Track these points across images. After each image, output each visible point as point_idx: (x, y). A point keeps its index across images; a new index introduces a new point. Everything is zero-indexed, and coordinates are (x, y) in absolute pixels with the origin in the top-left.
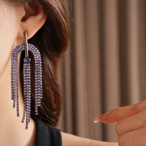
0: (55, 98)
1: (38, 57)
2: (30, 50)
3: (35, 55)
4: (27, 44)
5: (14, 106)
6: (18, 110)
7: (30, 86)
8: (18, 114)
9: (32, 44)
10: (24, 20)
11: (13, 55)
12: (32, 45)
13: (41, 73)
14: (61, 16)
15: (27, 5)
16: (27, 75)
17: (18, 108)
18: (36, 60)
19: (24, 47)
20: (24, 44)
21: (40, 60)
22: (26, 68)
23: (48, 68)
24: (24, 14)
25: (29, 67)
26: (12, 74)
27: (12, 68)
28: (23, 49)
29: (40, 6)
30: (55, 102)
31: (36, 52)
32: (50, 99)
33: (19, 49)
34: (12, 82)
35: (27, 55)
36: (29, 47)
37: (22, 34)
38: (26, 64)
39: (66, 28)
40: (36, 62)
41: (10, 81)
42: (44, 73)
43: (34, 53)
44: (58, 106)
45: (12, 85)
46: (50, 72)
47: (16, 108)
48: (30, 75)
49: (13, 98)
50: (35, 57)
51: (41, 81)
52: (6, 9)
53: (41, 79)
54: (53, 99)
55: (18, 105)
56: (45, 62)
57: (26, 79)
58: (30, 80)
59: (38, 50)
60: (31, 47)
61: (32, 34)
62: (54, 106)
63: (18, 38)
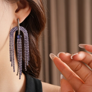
0: (37, 60)
1: (26, 34)
2: (21, 30)
3: (24, 33)
4: (19, 26)
5: (12, 65)
6: (14, 68)
7: (21, 53)
8: (14, 70)
10: (17, 11)
11: (11, 33)
12: (22, 27)
13: (28, 45)
14: (40, 8)
15: (19, 2)
16: (19, 46)
17: (14, 66)
18: (25, 36)
19: (17, 28)
20: (18, 27)
21: (28, 36)
22: (19, 42)
23: (32, 41)
24: (17, 7)
25: (21, 41)
26: (10, 45)
27: (10, 42)
28: (17, 30)
29: (27, 2)
30: (37, 62)
31: (25, 32)
32: (34, 61)
33: (14, 30)
34: (10, 50)
35: (19, 33)
36: (21, 28)
38: (19, 39)
39: (44, 16)
40: (25, 38)
41: (9, 49)
42: (30, 44)
43: (24, 32)
44: (39, 65)
46: (34, 44)
48: (21, 46)
49: (11, 61)
50: (24, 35)
51: (28, 50)
52: (6, 5)
53: (28, 48)
54: (36, 61)
55: (14, 65)
56: (31, 37)
57: (19, 48)
58: (21, 49)
59: (26, 30)
60: (22, 29)
61: (22, 20)
62: (37, 65)
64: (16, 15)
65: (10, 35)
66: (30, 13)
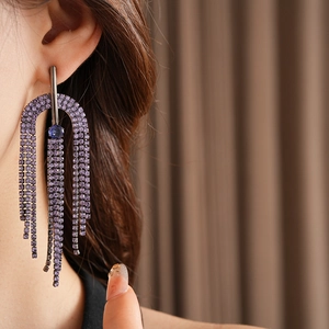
1: (80, 124)
2: (64, 108)
3: (74, 120)
4: (57, 95)
5: (26, 234)
6: (34, 245)
7: (61, 190)
8: (34, 253)
9: (66, 94)
10: (49, 40)
11: (26, 120)
12: (68, 98)
13: (87, 161)
14: (133, 29)
16: (56, 165)
17: (34, 239)
18: (76, 131)
19: (48, 101)
20: (50, 96)
21: (87, 131)
22: (53, 150)
24: (48, 26)
25: (61, 147)
26: (22, 162)
27: (22, 150)
28: (48, 106)
29: (85, 7)
31: (77, 114)
32: (112, 222)
33: (38, 106)
34: (22, 181)
35: (56, 120)
36: (62, 102)
37: (44, 73)
38: (54, 141)
40: (76, 136)
43: (71, 115)
45: (22, 187)
46: (112, 160)
47: (30, 239)
48: (62, 165)
49: (23, 217)
50: (74, 125)
51: (88, 180)
53: (87, 174)
54: (120, 222)
55: (34, 233)
56: (100, 137)
57: (53, 174)
58: (62, 177)
59: (81, 109)
60: (65, 102)
61: (67, 73)
63: (37, 81)
64: (44, 54)
65: (23, 125)
66: (97, 48)
